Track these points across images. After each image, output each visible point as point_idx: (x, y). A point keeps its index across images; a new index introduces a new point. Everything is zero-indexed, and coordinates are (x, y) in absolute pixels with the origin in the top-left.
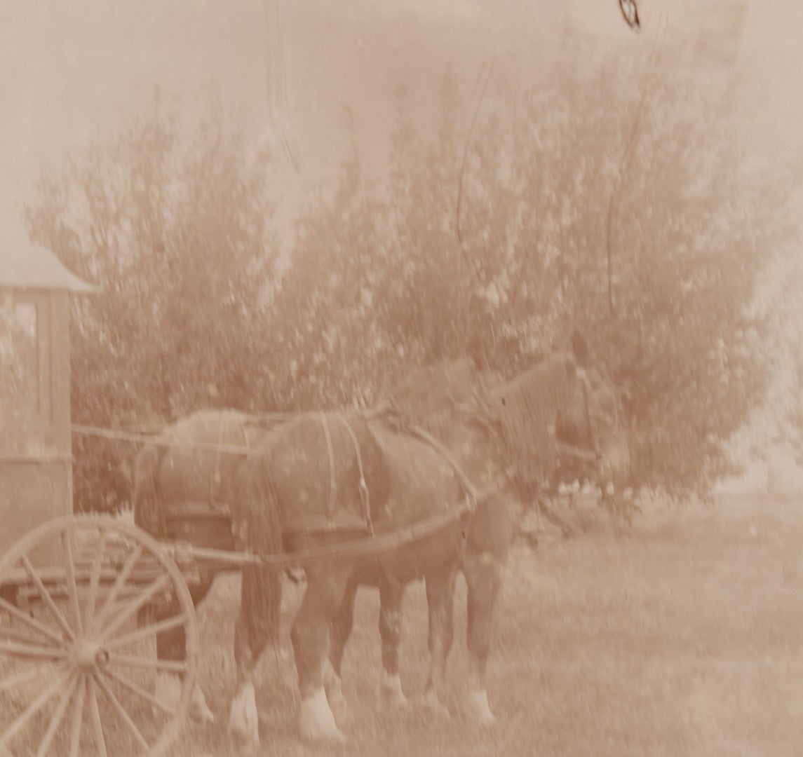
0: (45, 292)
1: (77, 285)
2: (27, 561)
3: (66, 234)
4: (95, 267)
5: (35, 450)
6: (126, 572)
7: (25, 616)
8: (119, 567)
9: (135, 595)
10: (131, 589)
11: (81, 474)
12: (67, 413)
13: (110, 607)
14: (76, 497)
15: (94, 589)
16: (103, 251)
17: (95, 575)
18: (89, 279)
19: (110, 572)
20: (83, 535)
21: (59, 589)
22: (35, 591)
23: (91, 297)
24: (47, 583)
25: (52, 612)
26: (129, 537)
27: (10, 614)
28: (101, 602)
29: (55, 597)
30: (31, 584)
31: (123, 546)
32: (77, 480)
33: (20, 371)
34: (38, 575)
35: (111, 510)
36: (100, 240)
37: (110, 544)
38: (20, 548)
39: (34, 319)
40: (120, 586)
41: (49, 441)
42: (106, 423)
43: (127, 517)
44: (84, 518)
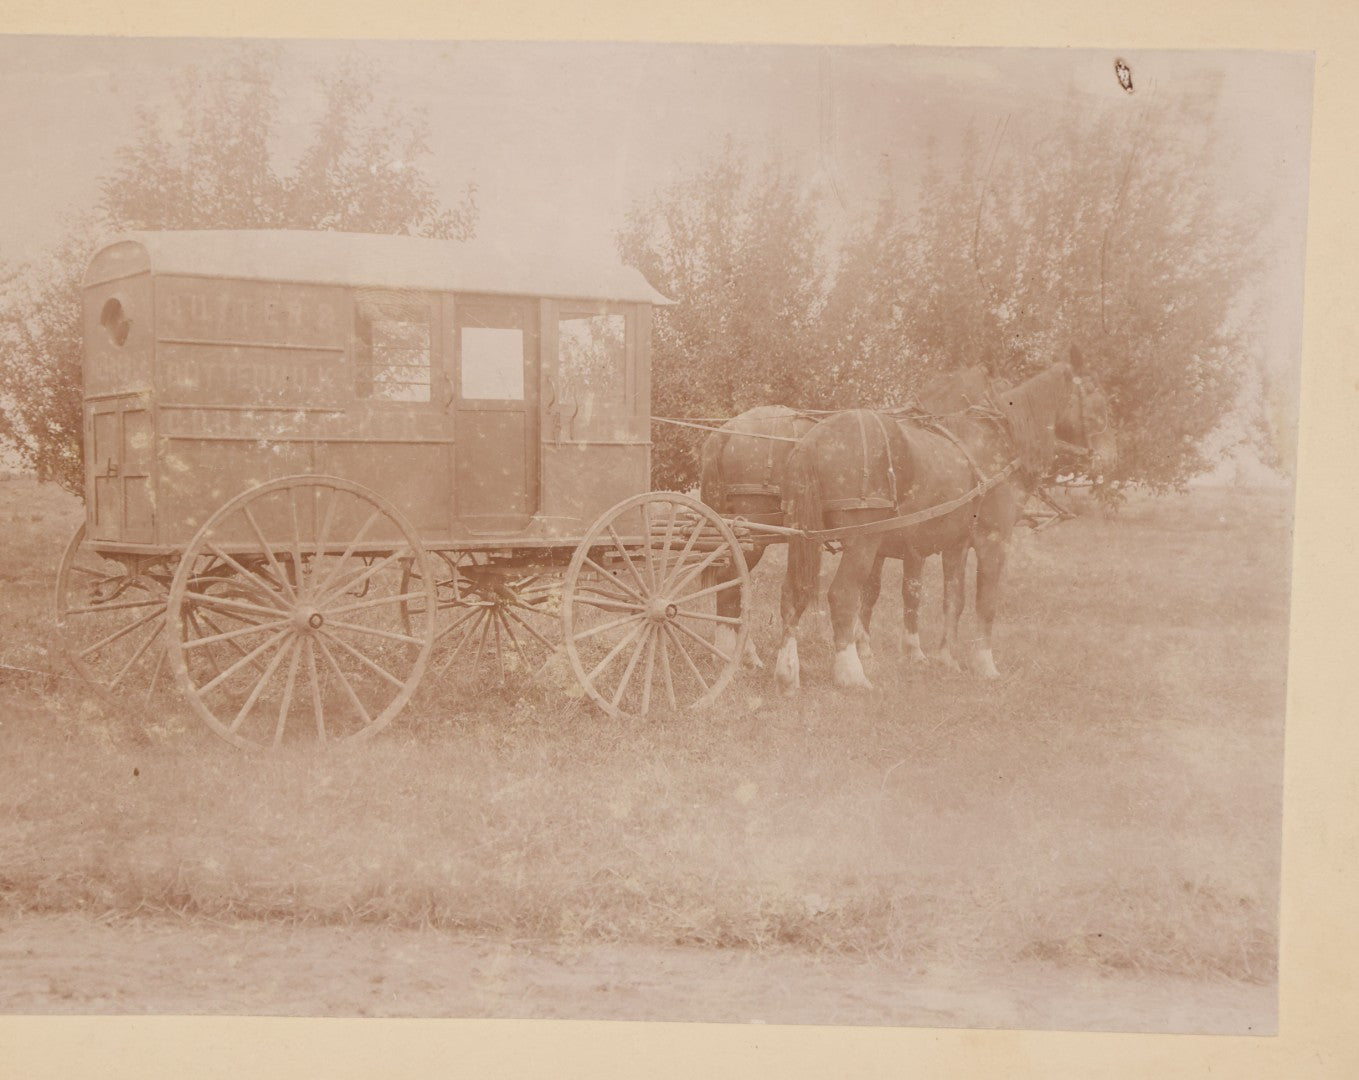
0: (634, 304)
1: (660, 299)
2: (612, 528)
3: (653, 257)
4: (674, 285)
5: (621, 436)
6: (692, 541)
7: (609, 574)
8: (688, 536)
9: (702, 560)
10: (696, 554)
11: (658, 456)
12: (648, 406)
13: (679, 569)
14: (654, 475)
15: (666, 554)
16: (681, 271)
17: (668, 542)
18: (670, 295)
19: (679, 540)
20: (659, 508)
21: (636, 554)
22: (618, 554)
23: (669, 308)
24: (628, 547)
25: (633, 573)
26: (698, 512)
27: (598, 572)
28: (671, 565)
29: (633, 558)
30: (615, 548)
31: (691, 518)
32: (654, 463)
33: (611, 370)
34: (621, 540)
35: (681, 487)
36: (679, 264)
37: (681, 516)
38: (607, 517)
39: (622, 327)
40: (687, 553)
41: (633, 429)
42: (680, 415)
43: (695, 494)
44: (660, 494)
